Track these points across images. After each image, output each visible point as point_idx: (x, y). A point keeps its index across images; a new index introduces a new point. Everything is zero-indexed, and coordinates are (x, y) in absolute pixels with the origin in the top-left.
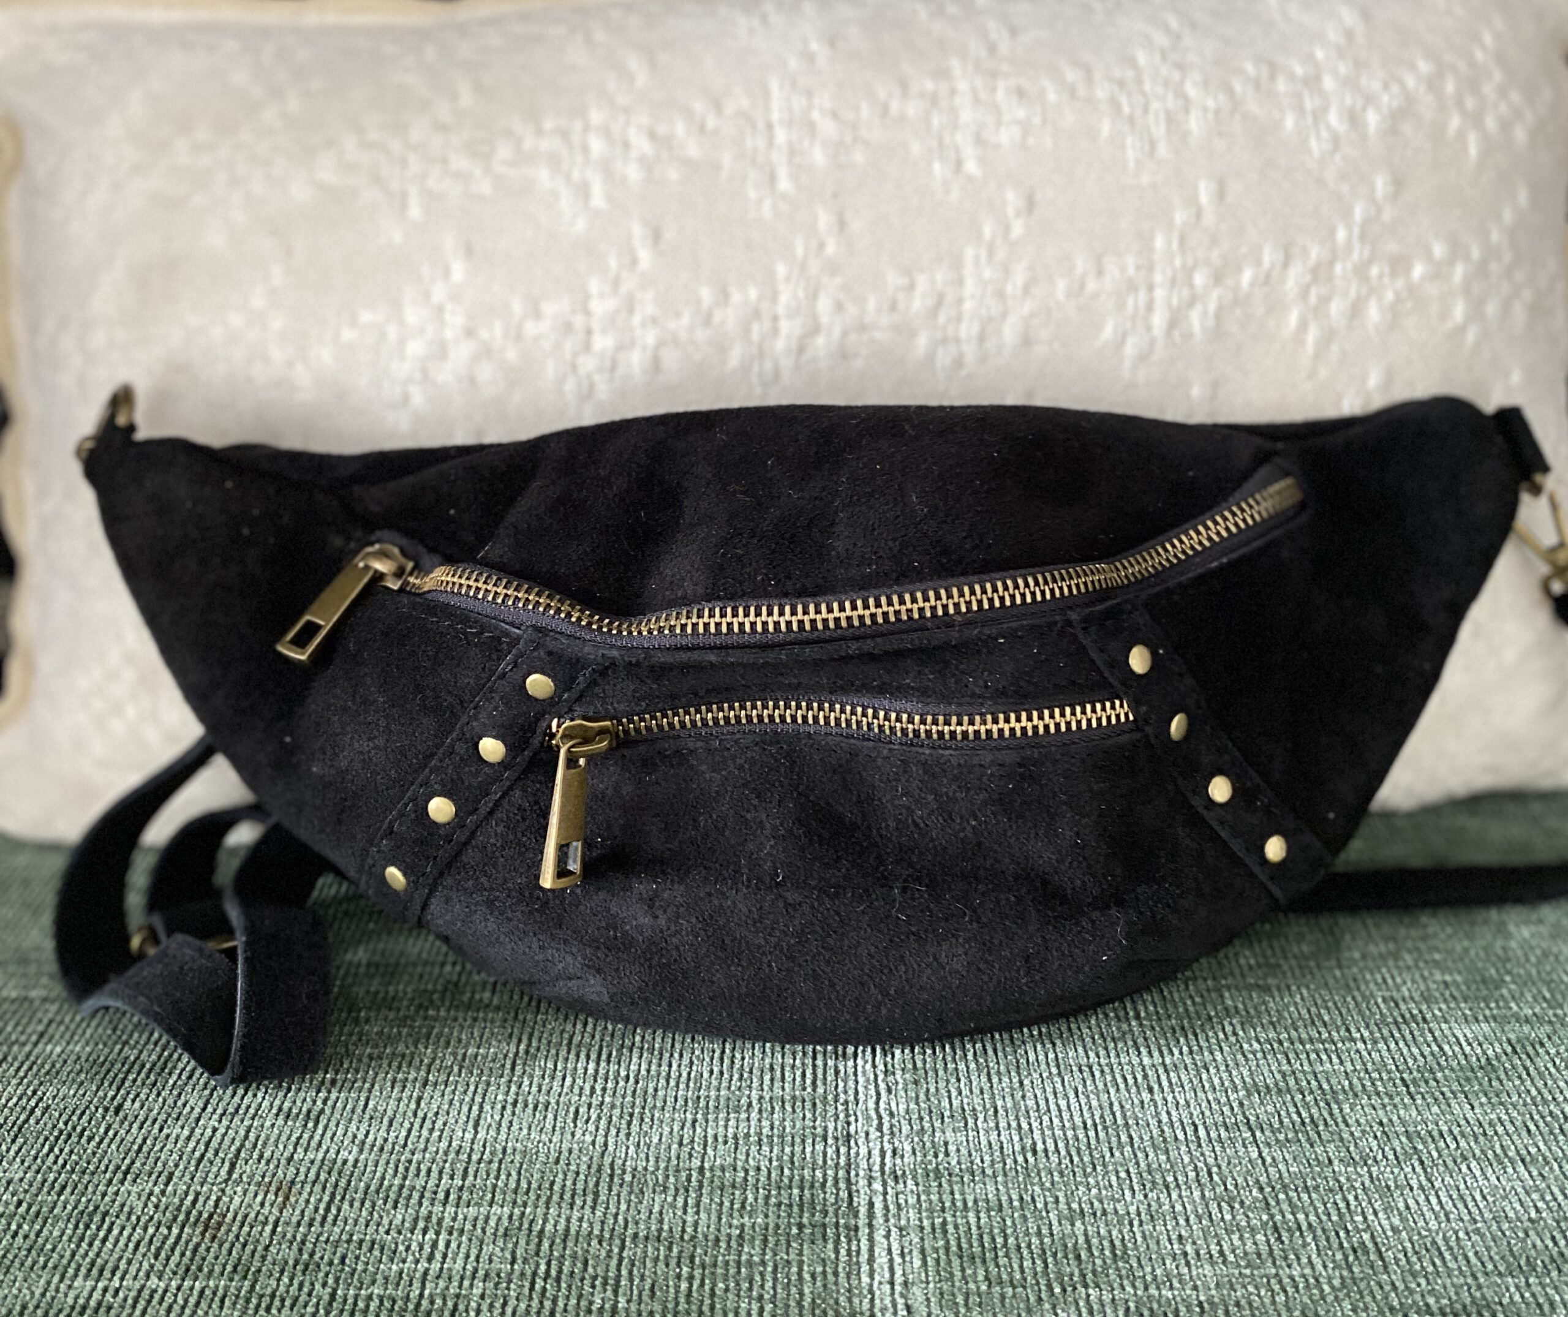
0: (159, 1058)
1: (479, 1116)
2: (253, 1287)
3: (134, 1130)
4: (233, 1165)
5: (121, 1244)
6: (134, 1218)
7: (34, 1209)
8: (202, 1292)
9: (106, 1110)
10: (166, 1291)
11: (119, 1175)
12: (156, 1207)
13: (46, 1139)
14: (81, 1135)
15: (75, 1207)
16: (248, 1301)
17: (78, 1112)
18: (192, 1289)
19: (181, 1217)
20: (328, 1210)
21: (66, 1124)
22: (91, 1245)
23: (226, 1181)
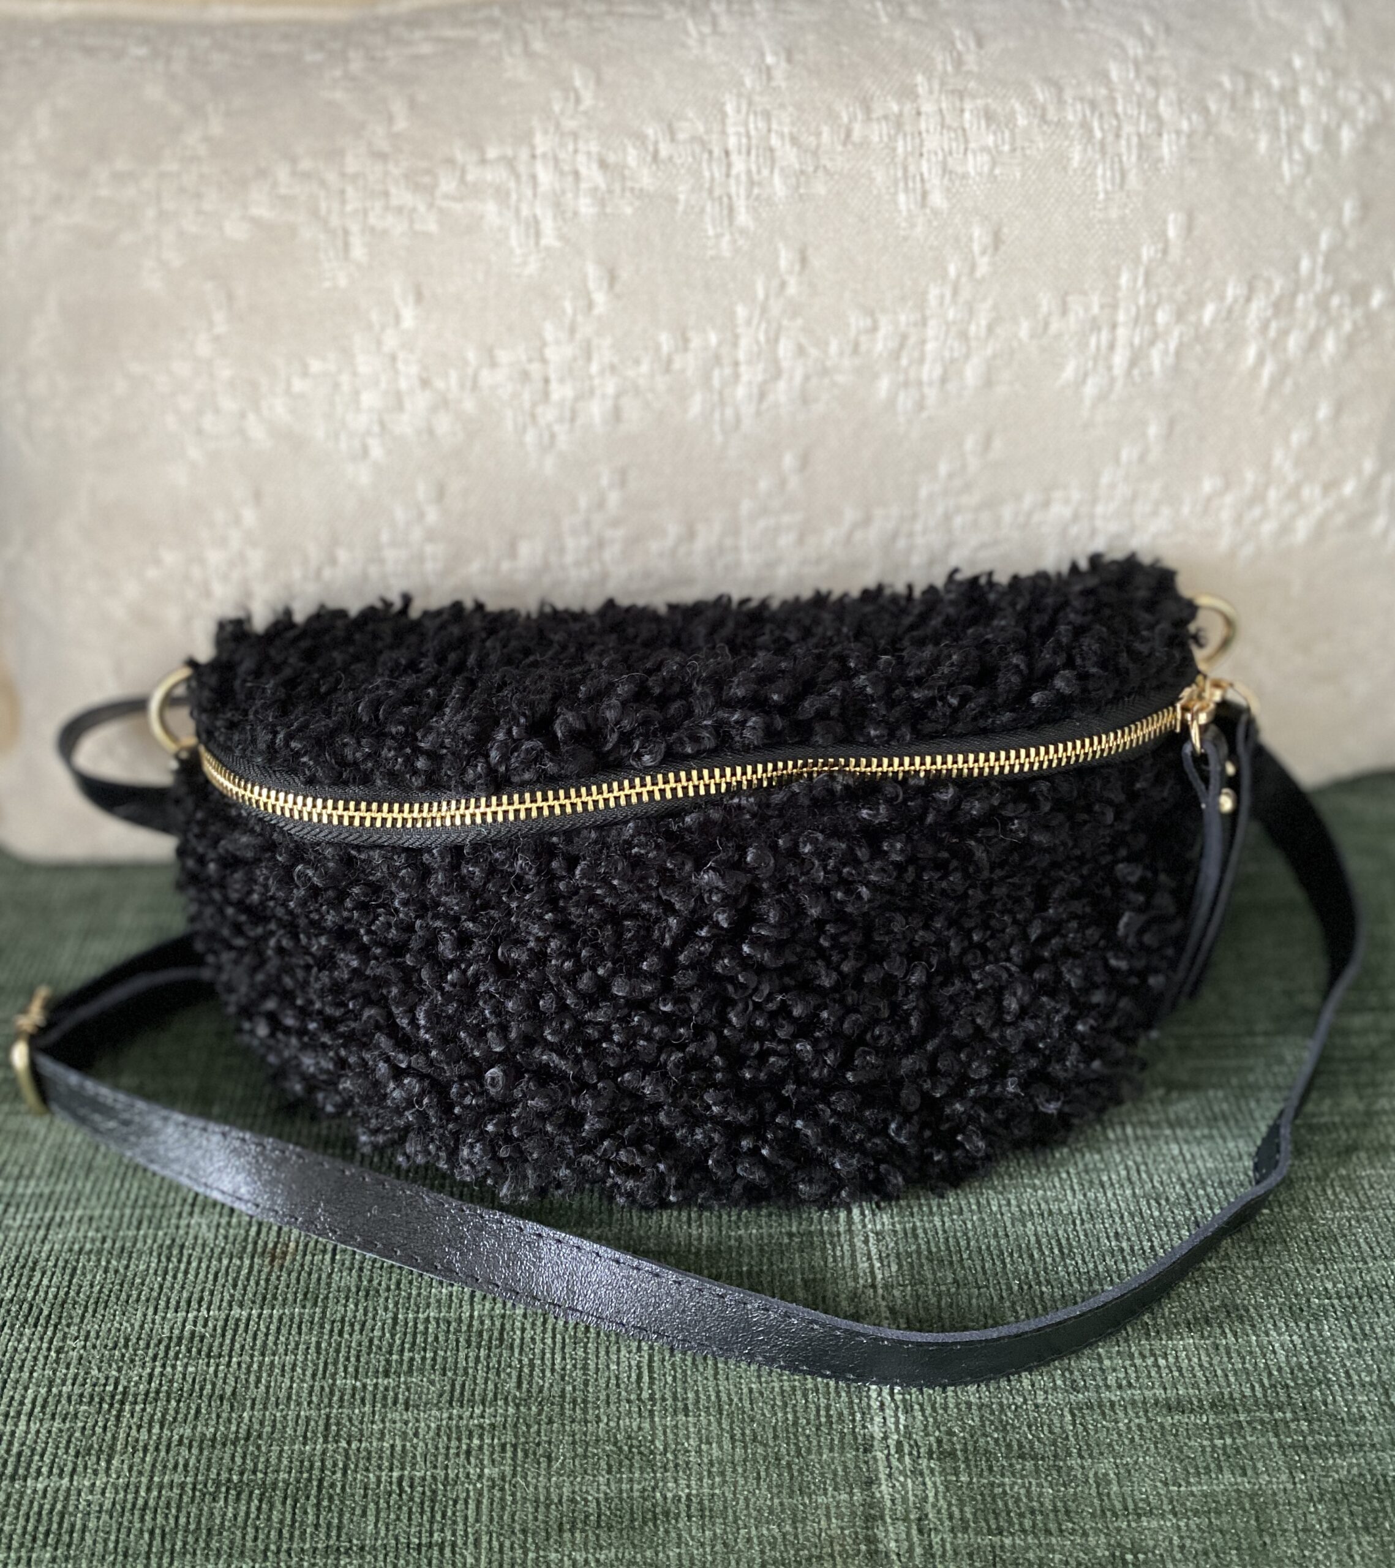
2: (324, 1313)
5: (201, 1276)
6: (208, 1250)
8: (280, 1319)
10: (248, 1320)
11: (187, 1208)
12: (226, 1237)
13: (116, 1175)
15: (154, 1241)
16: (322, 1327)
18: (271, 1316)
19: (250, 1248)
22: (175, 1277)
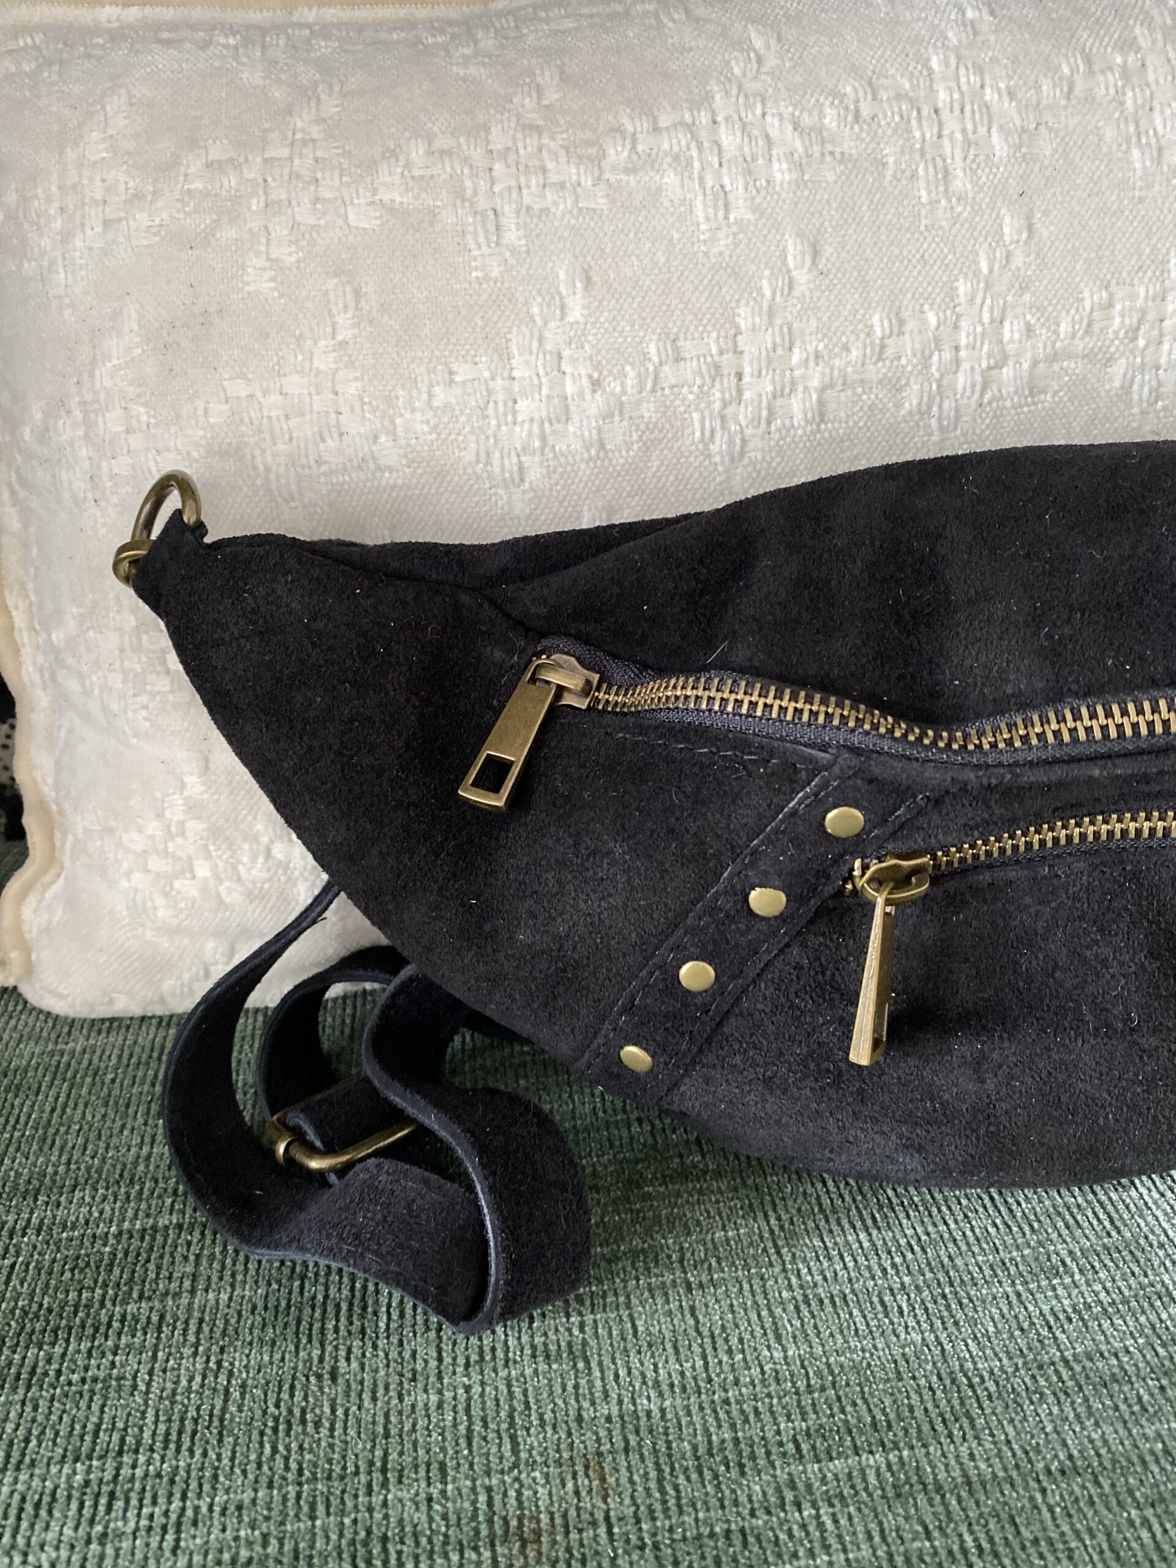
0: (352, 1289)
1: (775, 1323)
3: (367, 1403)
4: (513, 1438)
6: (424, 1541)
7: (288, 1547)
9: (319, 1377)
11: (377, 1476)
12: (445, 1517)
13: (262, 1434)
14: (303, 1421)
15: (341, 1535)
17: (286, 1387)
19: (484, 1530)
20: (662, 1490)
21: (277, 1406)
23: (515, 1465)
